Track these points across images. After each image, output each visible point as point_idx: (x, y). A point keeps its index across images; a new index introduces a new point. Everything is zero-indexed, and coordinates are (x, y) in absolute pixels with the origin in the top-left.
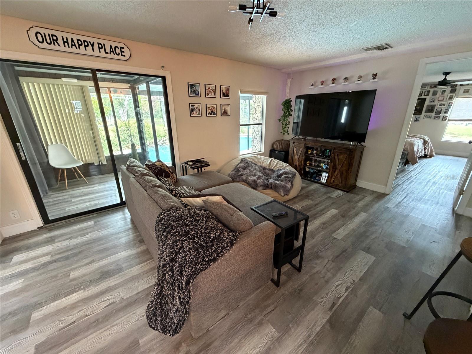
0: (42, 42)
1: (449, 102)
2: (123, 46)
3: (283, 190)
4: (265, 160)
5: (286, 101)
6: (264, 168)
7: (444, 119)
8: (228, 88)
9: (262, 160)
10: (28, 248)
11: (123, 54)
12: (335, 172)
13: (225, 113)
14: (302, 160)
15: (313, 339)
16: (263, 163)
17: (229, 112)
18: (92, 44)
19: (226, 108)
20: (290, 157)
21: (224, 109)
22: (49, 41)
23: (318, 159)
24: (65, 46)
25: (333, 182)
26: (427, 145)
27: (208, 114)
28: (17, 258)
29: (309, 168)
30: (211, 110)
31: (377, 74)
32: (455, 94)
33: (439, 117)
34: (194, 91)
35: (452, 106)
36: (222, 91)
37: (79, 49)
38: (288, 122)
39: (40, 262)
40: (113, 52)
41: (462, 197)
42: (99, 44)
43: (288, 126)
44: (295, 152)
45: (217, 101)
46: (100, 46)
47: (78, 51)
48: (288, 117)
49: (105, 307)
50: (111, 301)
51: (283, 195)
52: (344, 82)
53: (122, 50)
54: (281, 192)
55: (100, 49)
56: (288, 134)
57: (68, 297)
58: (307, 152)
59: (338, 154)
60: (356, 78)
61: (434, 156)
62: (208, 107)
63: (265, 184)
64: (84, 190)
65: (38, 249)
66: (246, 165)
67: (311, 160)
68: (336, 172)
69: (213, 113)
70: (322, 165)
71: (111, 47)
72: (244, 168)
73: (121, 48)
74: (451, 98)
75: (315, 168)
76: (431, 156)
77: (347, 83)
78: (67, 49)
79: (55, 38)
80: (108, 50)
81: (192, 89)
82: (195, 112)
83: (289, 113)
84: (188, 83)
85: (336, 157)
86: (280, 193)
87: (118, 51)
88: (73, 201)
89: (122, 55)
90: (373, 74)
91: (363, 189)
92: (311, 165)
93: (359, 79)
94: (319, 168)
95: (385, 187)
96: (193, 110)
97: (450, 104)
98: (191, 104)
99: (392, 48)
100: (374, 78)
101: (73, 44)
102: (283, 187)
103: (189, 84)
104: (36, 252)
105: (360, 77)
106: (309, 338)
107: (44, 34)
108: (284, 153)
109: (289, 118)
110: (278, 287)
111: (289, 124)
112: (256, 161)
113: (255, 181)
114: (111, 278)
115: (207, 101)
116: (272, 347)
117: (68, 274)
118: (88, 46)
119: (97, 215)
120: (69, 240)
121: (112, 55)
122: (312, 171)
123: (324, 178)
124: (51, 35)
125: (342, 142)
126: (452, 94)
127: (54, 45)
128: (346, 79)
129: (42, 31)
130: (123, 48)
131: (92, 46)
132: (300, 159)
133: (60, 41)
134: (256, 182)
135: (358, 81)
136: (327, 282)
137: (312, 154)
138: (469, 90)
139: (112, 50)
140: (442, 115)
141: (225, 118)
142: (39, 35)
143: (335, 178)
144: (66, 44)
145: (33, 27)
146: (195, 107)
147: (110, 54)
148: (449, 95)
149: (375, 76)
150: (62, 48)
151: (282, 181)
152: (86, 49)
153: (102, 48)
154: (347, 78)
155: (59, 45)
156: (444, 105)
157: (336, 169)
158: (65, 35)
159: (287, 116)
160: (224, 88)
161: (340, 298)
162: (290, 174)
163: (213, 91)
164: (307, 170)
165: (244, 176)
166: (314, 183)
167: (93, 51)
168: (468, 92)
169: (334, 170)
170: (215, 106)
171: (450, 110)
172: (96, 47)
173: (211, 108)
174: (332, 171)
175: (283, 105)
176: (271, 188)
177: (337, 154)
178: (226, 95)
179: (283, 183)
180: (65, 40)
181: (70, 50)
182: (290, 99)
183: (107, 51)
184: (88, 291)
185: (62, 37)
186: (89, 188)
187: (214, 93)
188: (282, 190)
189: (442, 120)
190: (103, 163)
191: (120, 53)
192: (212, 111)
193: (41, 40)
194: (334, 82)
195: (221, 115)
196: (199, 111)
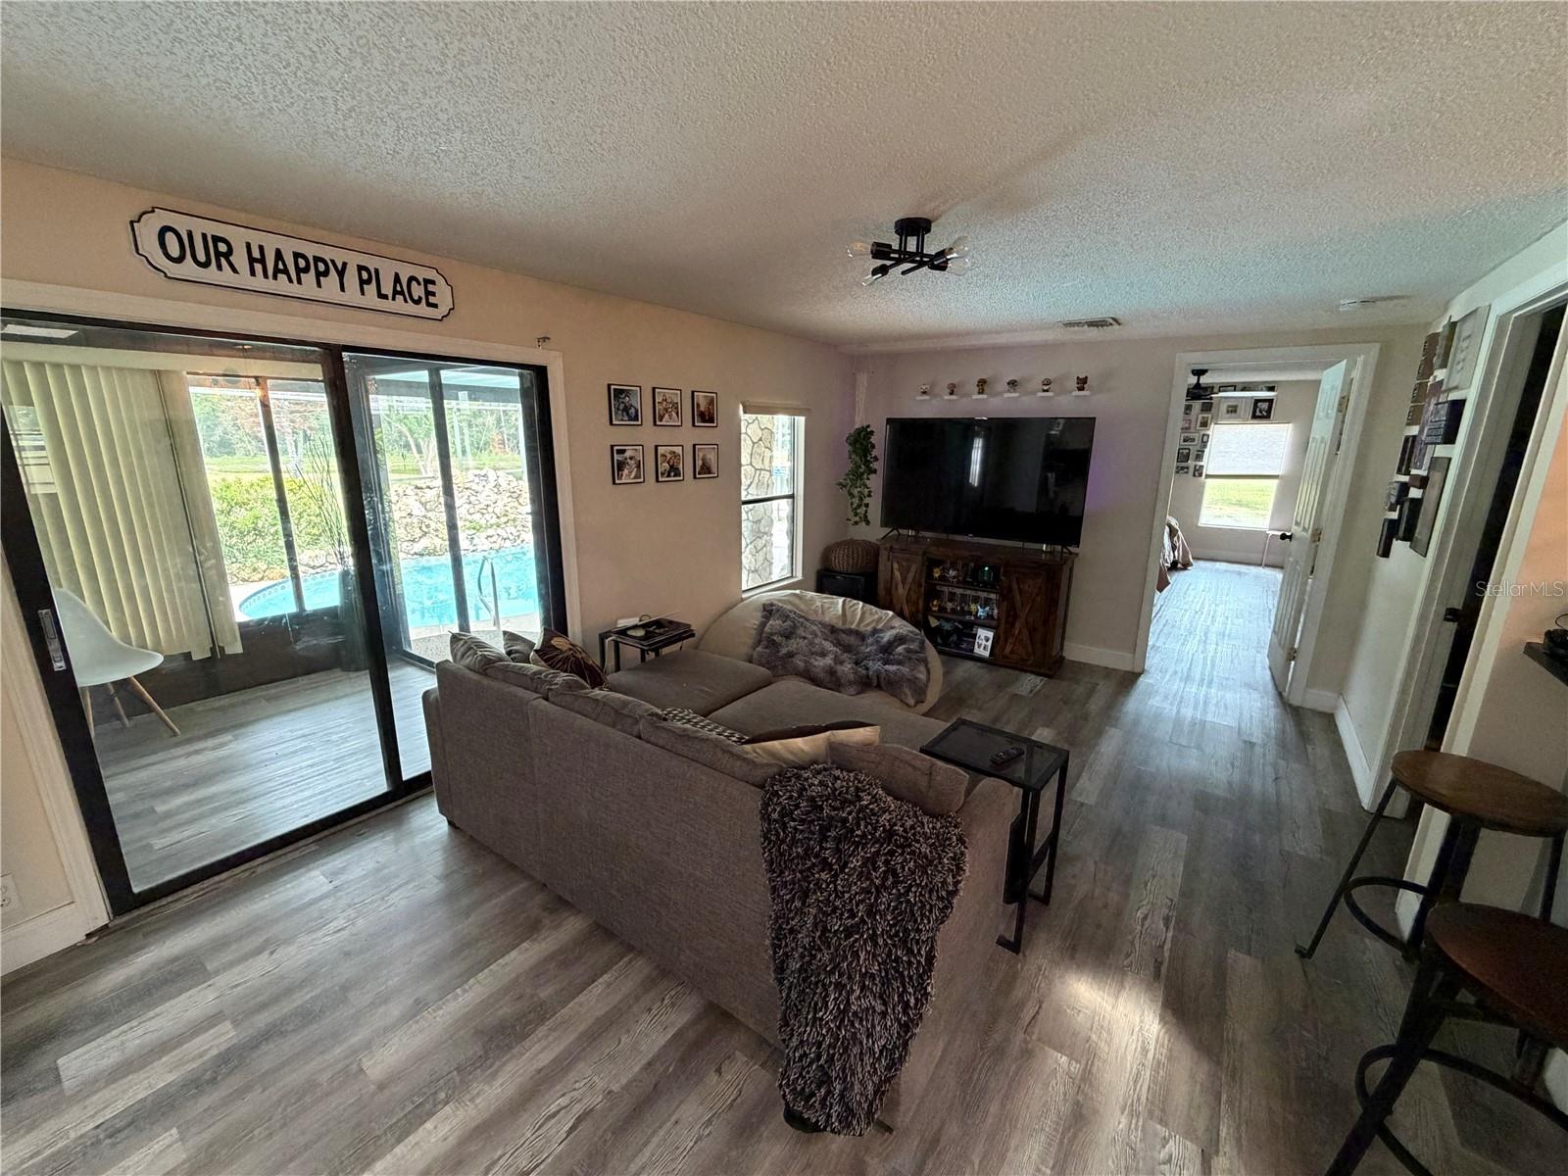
0: (180, 260)
1: (1202, 433)
2: (431, 275)
3: (910, 688)
4: (827, 605)
5: (859, 431)
6: (833, 630)
7: (1197, 474)
8: (713, 397)
9: (819, 604)
10: (102, 1017)
11: (432, 299)
12: (1013, 625)
13: (706, 469)
14: (918, 599)
15: (1155, 1054)
16: (823, 613)
17: (714, 469)
18: (340, 267)
19: (708, 457)
20: (881, 586)
21: (703, 460)
22: (202, 258)
23: (959, 591)
24: (253, 273)
25: (1012, 652)
26: (1176, 538)
27: (662, 474)
28: (76, 1063)
29: (938, 618)
30: (668, 463)
31: (1086, 378)
32: (1210, 416)
33: (1187, 468)
34: (626, 410)
35: (1209, 443)
36: (698, 405)
37: (299, 282)
38: (867, 490)
39: (201, 1056)
40: (402, 293)
41: (1295, 665)
42: (360, 268)
43: (866, 501)
44: (897, 574)
45: (683, 436)
46: (365, 275)
47: (294, 289)
48: (865, 476)
49: (569, 1132)
50: (578, 1110)
51: (912, 702)
52: (1009, 391)
53: (431, 288)
54: (906, 695)
55: (362, 282)
56: (868, 523)
57: (412, 1139)
58: (930, 575)
59: (1017, 579)
60: (1037, 383)
61: (1192, 565)
62: (663, 455)
63: (861, 677)
64: (182, 763)
65: (151, 1014)
66: (789, 623)
67: (938, 595)
68: (1017, 625)
69: (674, 470)
70: (973, 607)
71: (397, 279)
72: (788, 635)
73: (427, 282)
74: (1205, 424)
75: (954, 617)
76: (1186, 566)
77: (1016, 395)
78: (259, 282)
79: (222, 247)
80: (387, 288)
81: (621, 404)
82: (626, 472)
83: (868, 466)
84: (609, 386)
85: (1015, 587)
86: (903, 697)
87: (418, 291)
88: (160, 808)
89: (429, 304)
90: (1078, 378)
91: (1081, 667)
92: (942, 609)
93: (1046, 388)
94: (967, 617)
95: (1130, 655)
96: (621, 466)
97: (1205, 439)
98: (615, 448)
99: (1119, 324)
100: (1081, 389)
101: (281, 266)
102: (909, 680)
103: (613, 387)
104: (152, 1025)
105: (1047, 382)
106: (1146, 1055)
107: (190, 235)
108: (863, 579)
109: (868, 479)
110: (1017, 953)
111: (869, 496)
112: (803, 607)
113: (832, 672)
114: (527, 1043)
115: (662, 436)
116: (1080, 1098)
117: (354, 1067)
118: (326, 273)
119: (313, 848)
120: (267, 953)
121: (399, 304)
122: (947, 626)
123: (984, 642)
124: (213, 236)
125: (1019, 544)
126: (1206, 415)
127: (220, 267)
128: (1013, 384)
129: (182, 224)
130: (433, 282)
131: (341, 273)
132: (912, 593)
133: (240, 258)
134: (836, 672)
135: (1044, 391)
136: (1119, 915)
137: (943, 578)
138: (1236, 407)
139: (399, 288)
140: (1191, 463)
141: (704, 485)
142: (170, 237)
143: (1014, 644)
144: (258, 267)
145: (153, 211)
146: (628, 454)
147: (394, 299)
148: (1200, 416)
149: (1082, 383)
150: (244, 279)
151: (900, 663)
152: (319, 285)
153: (369, 281)
154: (1015, 381)
155: (235, 270)
156: (1193, 440)
157: (1016, 617)
158: (256, 239)
159: (862, 474)
160: (700, 398)
161: (1162, 947)
162: (913, 641)
163: (675, 406)
164: (934, 623)
165: (800, 656)
166: (959, 659)
167: (342, 289)
168: (1235, 411)
169: (1010, 619)
170: (678, 450)
171: (1207, 450)
172: (352, 278)
173: (669, 456)
174: (1006, 622)
175: (850, 444)
176: (879, 687)
177: (1015, 580)
178: (706, 417)
179: (905, 670)
180: (256, 254)
181: (269, 285)
182: (868, 426)
183: (383, 292)
184: (472, 1100)
185: (248, 246)
186: (197, 752)
187: (677, 414)
188: (907, 691)
189: (1194, 475)
190: (229, 651)
191: (423, 296)
192: (671, 467)
193: (175, 252)
194: (983, 390)
195: (695, 477)
196: (638, 467)
